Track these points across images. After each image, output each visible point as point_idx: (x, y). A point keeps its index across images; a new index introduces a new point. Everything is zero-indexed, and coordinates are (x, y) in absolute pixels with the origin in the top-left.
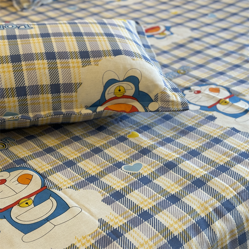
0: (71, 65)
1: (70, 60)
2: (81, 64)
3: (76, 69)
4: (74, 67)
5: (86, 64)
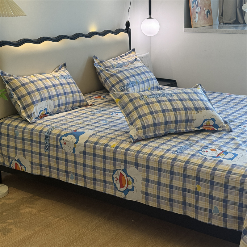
0: (192, 113)
1: (192, 111)
3: (194, 114)
4: (193, 114)
5: (197, 113)
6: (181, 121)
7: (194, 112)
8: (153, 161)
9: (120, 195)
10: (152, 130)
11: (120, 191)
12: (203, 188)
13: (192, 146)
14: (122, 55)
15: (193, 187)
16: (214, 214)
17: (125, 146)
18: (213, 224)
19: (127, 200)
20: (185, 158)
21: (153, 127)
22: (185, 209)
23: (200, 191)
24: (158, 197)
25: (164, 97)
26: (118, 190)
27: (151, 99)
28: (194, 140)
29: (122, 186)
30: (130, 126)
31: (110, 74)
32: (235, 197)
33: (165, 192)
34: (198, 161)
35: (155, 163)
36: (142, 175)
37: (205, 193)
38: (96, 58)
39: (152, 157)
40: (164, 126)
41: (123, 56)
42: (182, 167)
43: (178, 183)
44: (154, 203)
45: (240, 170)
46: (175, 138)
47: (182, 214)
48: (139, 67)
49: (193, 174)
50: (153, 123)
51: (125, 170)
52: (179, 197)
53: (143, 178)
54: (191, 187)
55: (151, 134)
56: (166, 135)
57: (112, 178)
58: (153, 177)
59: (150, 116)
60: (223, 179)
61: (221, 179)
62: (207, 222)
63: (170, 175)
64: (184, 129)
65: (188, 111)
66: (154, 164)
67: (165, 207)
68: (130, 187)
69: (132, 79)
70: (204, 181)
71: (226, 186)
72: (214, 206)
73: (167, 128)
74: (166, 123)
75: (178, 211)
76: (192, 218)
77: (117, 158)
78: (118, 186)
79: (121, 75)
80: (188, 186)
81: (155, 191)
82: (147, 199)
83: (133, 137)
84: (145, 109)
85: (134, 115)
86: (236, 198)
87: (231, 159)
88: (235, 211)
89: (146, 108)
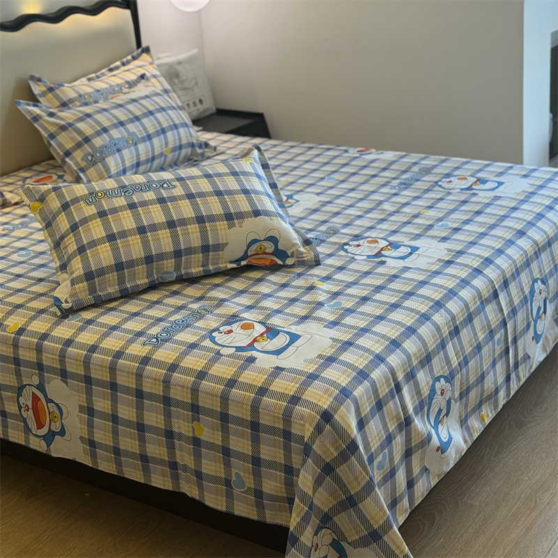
0: (219, 227)
1: (217, 223)
2: (227, 227)
3: (223, 231)
4: (221, 229)
5: (231, 226)
6: (190, 251)
7: (222, 225)
8: (98, 365)
9: (38, 444)
10: (114, 280)
11: (36, 436)
12: (206, 429)
13: (201, 317)
14: (112, 66)
15: (186, 428)
16: (236, 491)
17: (39, 329)
18: (236, 513)
19: (53, 457)
20: (169, 355)
21: (115, 273)
22: (175, 478)
23: (203, 438)
24: (117, 451)
25: (148, 193)
26: (32, 432)
27: (114, 199)
28: (214, 299)
29: (40, 426)
30: (59, 273)
31: (57, 125)
32: (275, 452)
33: (129, 440)
34: (198, 362)
35: (102, 371)
36: (78, 398)
37: (211, 441)
38: (39, 80)
39: (96, 355)
40: (145, 266)
41: (117, 68)
42: (159, 380)
43: (154, 418)
44: (109, 466)
45: (288, 383)
46: (175, 293)
47: (171, 489)
48: (142, 98)
49: (183, 396)
50: (113, 263)
51: (41, 387)
52: (159, 450)
53: (80, 405)
54: (183, 426)
55: (113, 290)
56: (152, 287)
57: (16, 404)
58: (102, 404)
59: (106, 247)
60: (246, 410)
61: (242, 408)
62: (223, 509)
63: (135, 398)
64: (201, 269)
65: (207, 224)
66: (100, 373)
67: (134, 474)
68: (56, 427)
69: (115, 133)
70: (209, 412)
71: (255, 426)
72: (234, 471)
73: (155, 272)
74: (149, 259)
75: (162, 482)
76: (193, 499)
77: (21, 357)
78: (32, 424)
79: (88, 124)
80: (176, 425)
81: (107, 438)
82: (94, 456)
83: (63, 301)
84: (94, 227)
85: (69, 244)
86: (278, 455)
87: (278, 352)
88: (278, 485)
89: (98, 226)
